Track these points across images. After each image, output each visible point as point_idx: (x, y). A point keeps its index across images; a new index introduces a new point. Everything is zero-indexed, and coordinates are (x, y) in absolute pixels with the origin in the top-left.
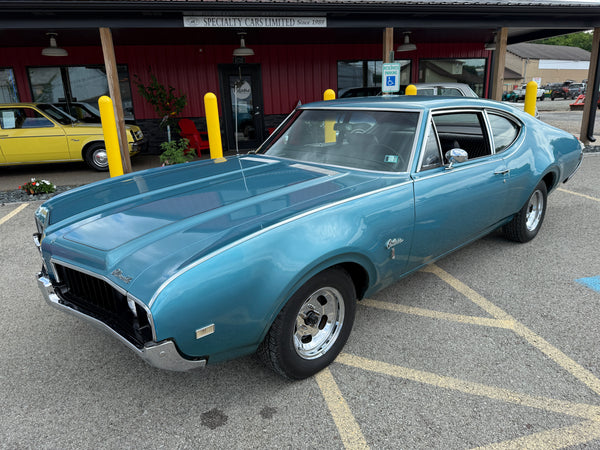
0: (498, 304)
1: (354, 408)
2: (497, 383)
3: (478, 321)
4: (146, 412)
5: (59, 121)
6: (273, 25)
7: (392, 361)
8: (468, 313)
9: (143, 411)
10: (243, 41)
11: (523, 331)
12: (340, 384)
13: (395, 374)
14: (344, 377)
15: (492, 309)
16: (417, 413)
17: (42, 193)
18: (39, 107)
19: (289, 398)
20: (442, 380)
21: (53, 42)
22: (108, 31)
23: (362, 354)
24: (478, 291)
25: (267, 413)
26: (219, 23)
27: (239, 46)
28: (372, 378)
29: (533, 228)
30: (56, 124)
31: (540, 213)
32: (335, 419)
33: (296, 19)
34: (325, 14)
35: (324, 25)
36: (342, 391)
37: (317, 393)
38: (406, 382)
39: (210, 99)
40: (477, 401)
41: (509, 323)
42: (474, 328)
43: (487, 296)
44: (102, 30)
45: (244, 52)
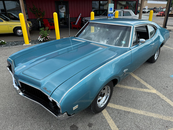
0: (150, 84)
1: (115, 122)
2: (155, 112)
3: (145, 90)
4: (52, 126)
5: (5, 20)
7: (123, 105)
8: (142, 88)
9: (51, 126)
11: (159, 94)
12: (110, 114)
13: (125, 110)
14: (111, 112)
15: (149, 86)
16: (134, 124)
17: (2, 45)
19: (94, 119)
20: (139, 111)
23: (114, 103)
24: (143, 80)
25: (90, 125)
28: (119, 111)
29: (156, 59)
31: (158, 54)
32: (111, 127)
36: (111, 116)
37: (103, 118)
38: (129, 112)
39: (55, 15)
40: (150, 118)
41: (154, 91)
42: (144, 93)
43: (146, 81)
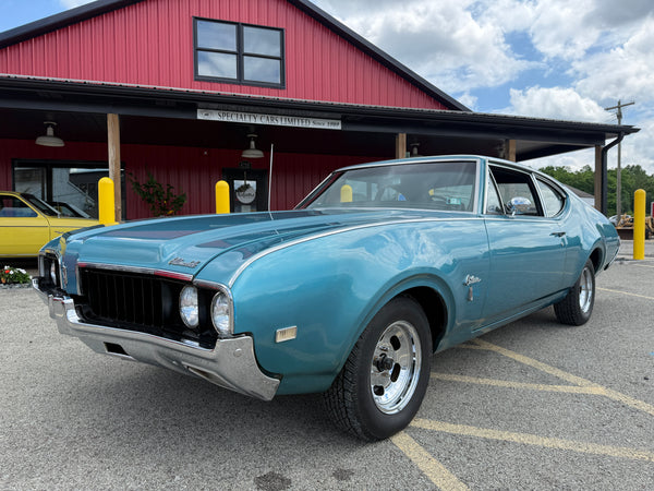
0: (577, 374)
1: (452, 468)
2: (614, 443)
3: (561, 388)
4: (177, 478)
5: (44, 211)
6: (288, 124)
7: (479, 425)
8: (548, 383)
9: (174, 477)
10: (253, 143)
11: (616, 396)
12: (425, 446)
13: (488, 436)
14: (428, 440)
15: (572, 378)
16: (533, 471)
17: (15, 283)
18: (23, 195)
19: (364, 460)
20: (546, 441)
21: (50, 131)
22: (117, 118)
23: (440, 418)
24: (549, 363)
25: (342, 475)
26: (234, 118)
27: (248, 148)
28: (461, 440)
29: (586, 310)
30: (40, 215)
31: (590, 293)
32: (434, 480)
33: (312, 120)
34: (340, 116)
35: (339, 127)
36: (431, 452)
37: (401, 462)
38: (505, 443)
39: (222, 187)
40: (599, 460)
41: (599, 390)
42: (558, 394)
43: (562, 368)
44: (110, 116)
45: (253, 153)
